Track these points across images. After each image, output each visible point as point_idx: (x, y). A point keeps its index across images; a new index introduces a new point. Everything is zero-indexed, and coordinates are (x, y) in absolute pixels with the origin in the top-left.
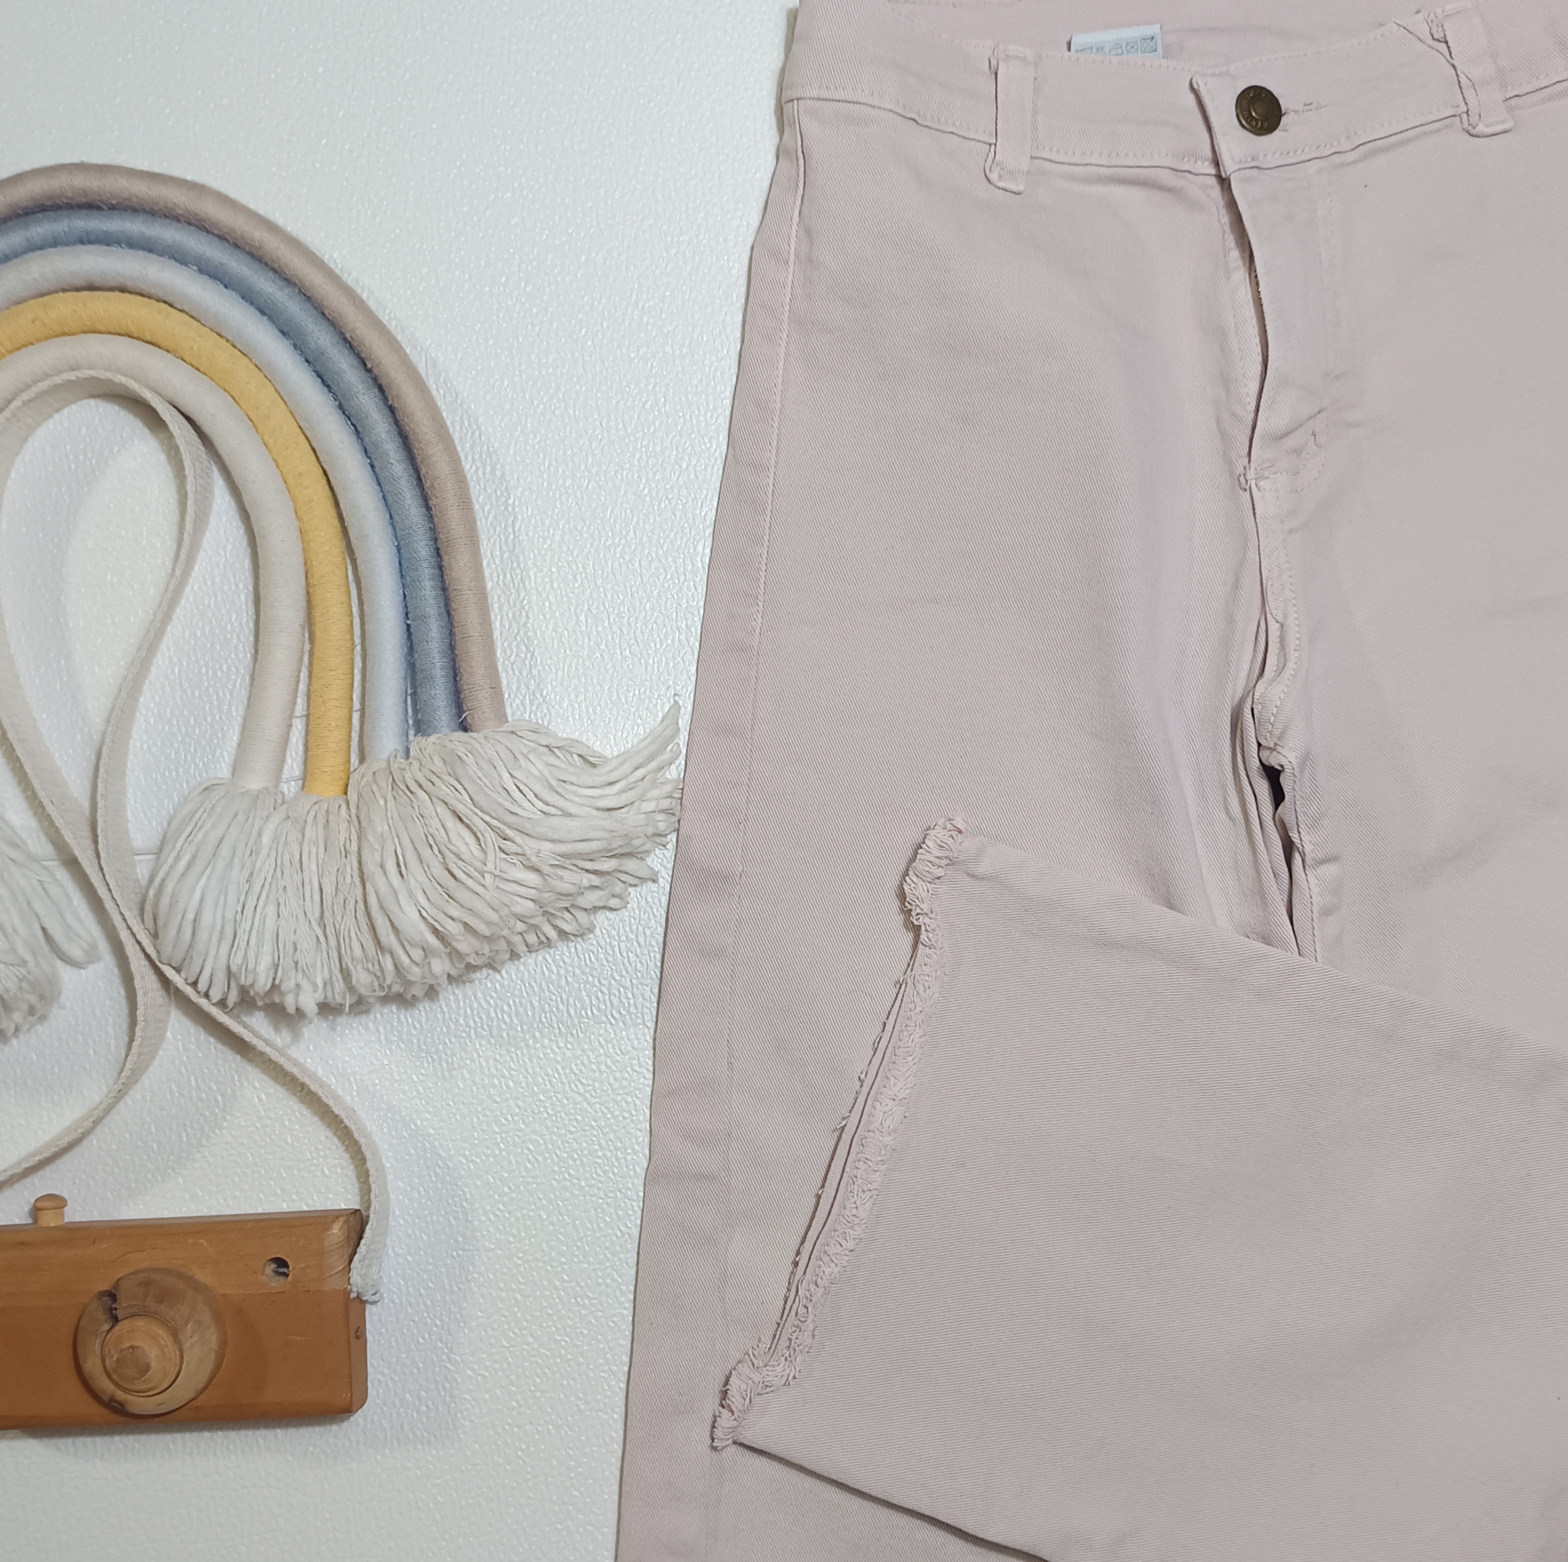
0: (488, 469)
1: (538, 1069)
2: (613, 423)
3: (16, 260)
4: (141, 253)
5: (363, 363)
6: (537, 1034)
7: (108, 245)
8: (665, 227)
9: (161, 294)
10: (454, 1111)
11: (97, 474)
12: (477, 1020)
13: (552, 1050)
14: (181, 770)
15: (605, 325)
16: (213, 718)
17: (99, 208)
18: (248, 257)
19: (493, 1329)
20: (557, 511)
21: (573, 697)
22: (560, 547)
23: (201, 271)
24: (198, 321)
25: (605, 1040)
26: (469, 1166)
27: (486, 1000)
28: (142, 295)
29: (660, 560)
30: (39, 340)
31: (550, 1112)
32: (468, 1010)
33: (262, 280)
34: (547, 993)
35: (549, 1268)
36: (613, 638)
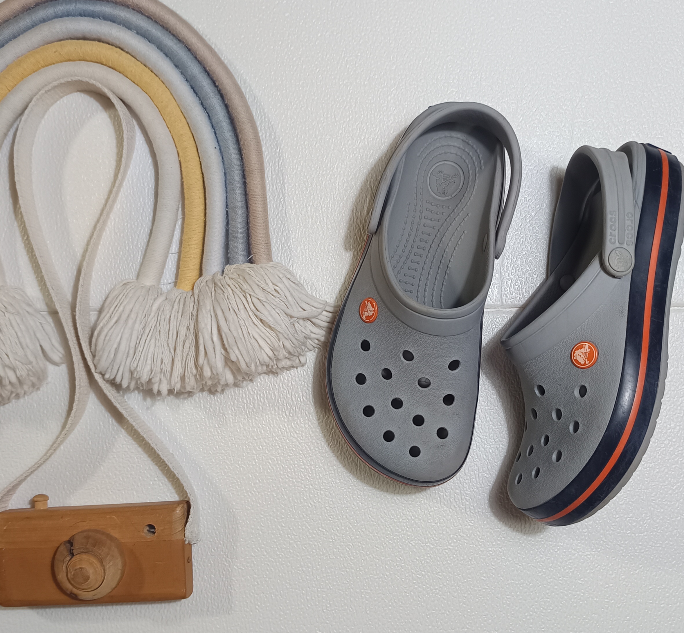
1: (276, 425)
2: (329, 115)
3: (48, 22)
5: (214, 83)
6: (276, 409)
7: (93, 17)
8: (360, 22)
9: (118, 44)
10: (234, 442)
11: (79, 126)
12: (248, 400)
13: (283, 416)
14: (113, 272)
15: (328, 68)
16: (129, 248)
18: (161, 28)
19: (248, 547)
20: (300, 156)
21: (302, 247)
22: (300, 174)
23: (138, 33)
24: (135, 58)
25: (308, 413)
26: (240, 470)
27: (252, 390)
28: (109, 44)
29: (349, 184)
30: (57, 62)
31: (280, 445)
32: (244, 395)
33: (167, 39)
34: (282, 389)
35: (276, 520)
36: (323, 219)
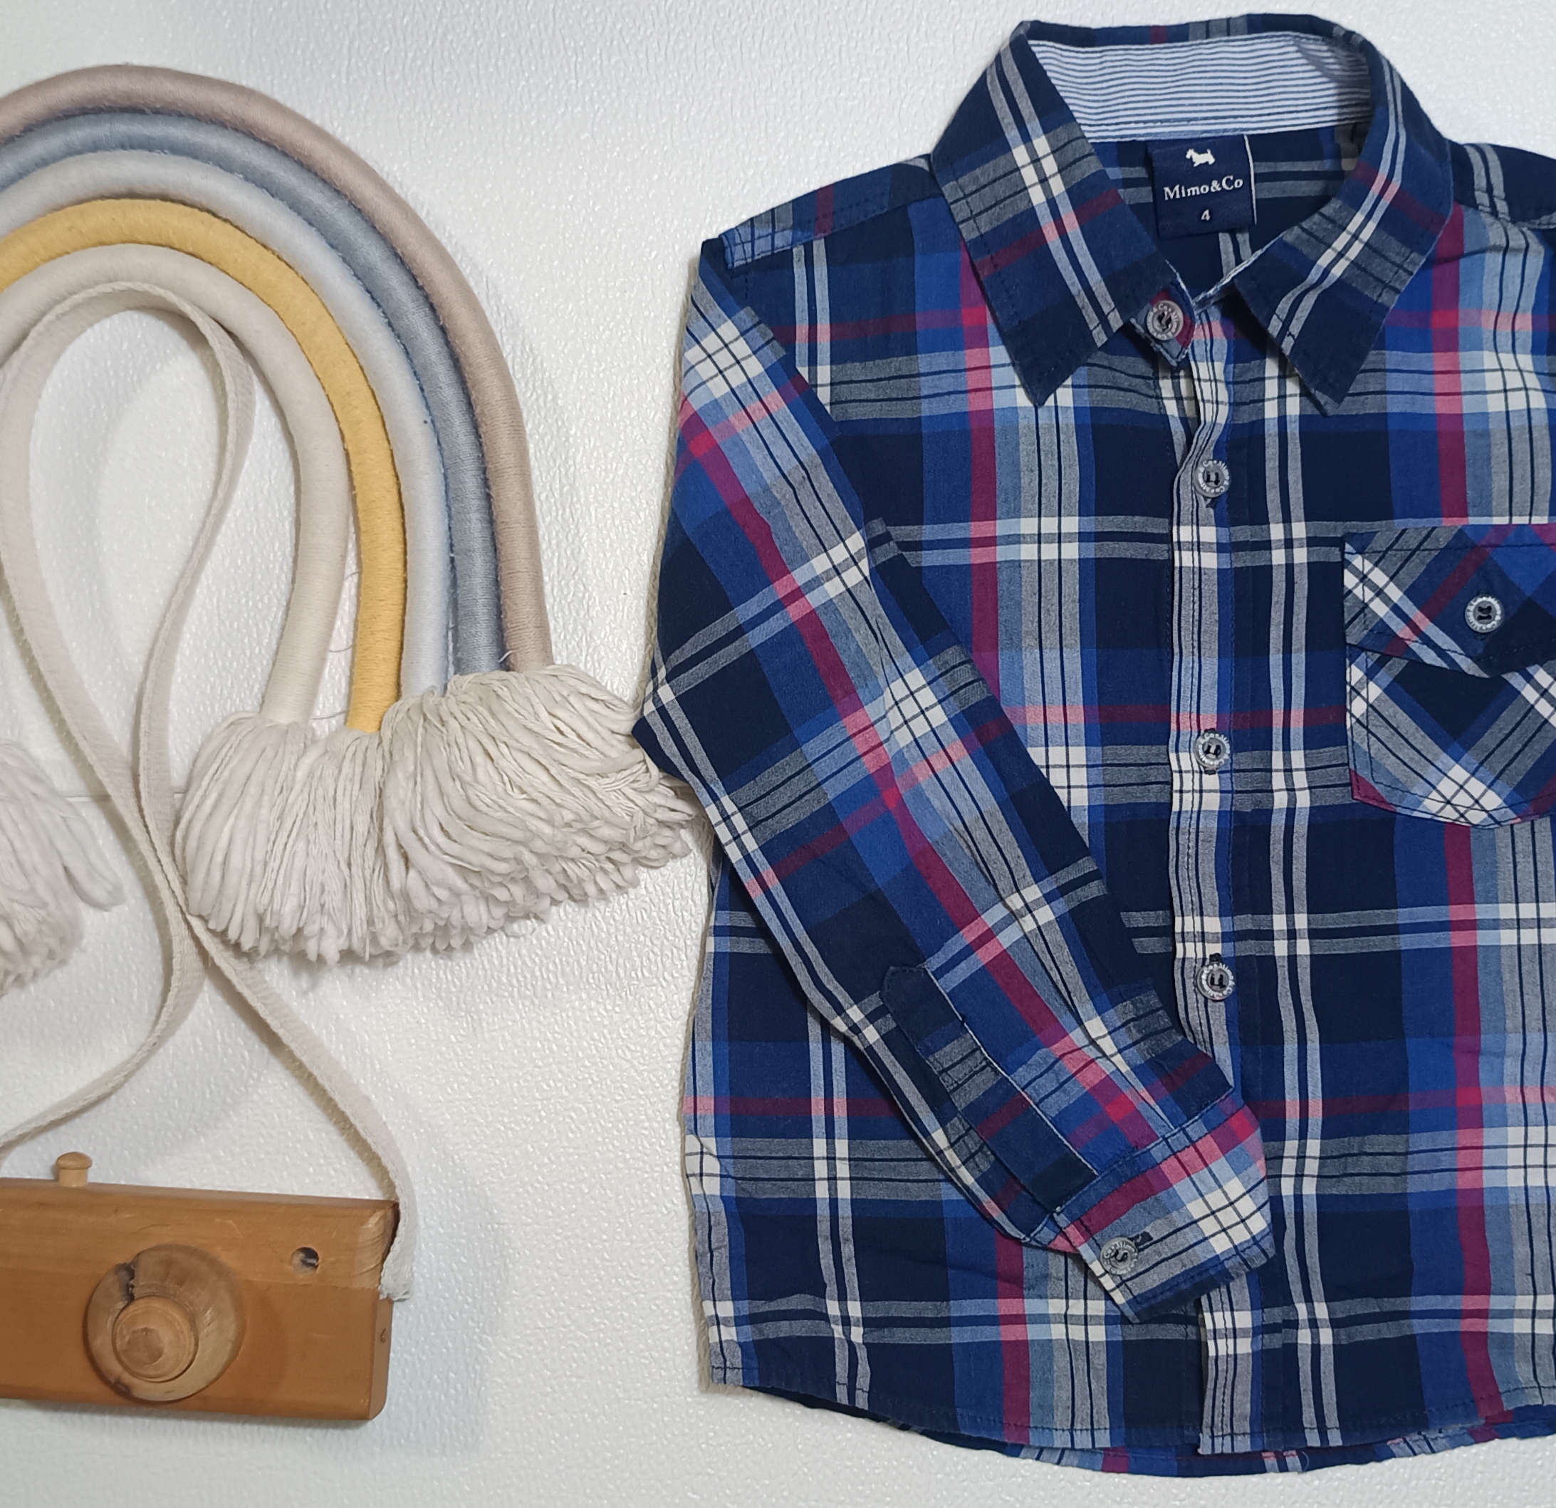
0: (550, 397)
1: (584, 1033)
3: (53, 165)
4: (184, 158)
5: (415, 279)
6: (584, 996)
7: (151, 150)
8: (743, 146)
9: (204, 202)
10: (493, 1075)
11: (138, 390)
12: (521, 979)
14: (217, 706)
15: (677, 248)
16: (252, 651)
17: (142, 112)
18: (296, 167)
19: (528, 1308)
20: (620, 443)
22: (623, 481)
23: (247, 179)
24: (243, 231)
26: (507, 1135)
27: (531, 958)
28: (184, 204)
30: (75, 250)
31: (596, 1079)
32: (512, 968)
33: (310, 190)
34: (595, 953)
35: (589, 1245)
